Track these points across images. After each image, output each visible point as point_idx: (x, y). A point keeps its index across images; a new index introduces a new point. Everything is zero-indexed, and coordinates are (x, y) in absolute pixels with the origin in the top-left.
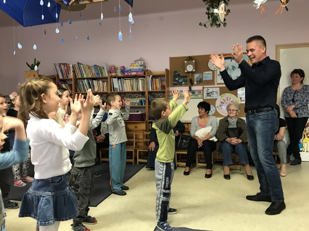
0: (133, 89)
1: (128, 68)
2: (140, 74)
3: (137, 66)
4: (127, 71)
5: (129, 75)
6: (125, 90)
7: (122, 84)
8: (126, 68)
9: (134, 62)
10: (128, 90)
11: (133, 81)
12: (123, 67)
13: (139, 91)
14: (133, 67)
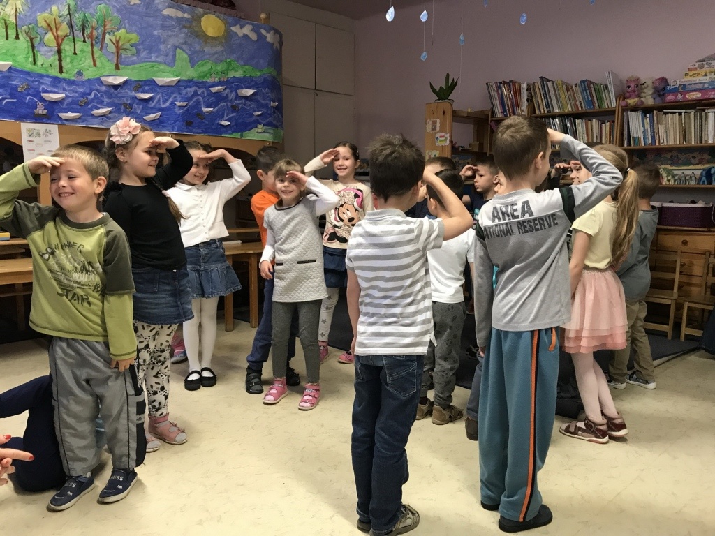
0: (685, 139)
1: (678, 81)
2: (712, 96)
3: (706, 75)
4: (675, 91)
5: (679, 101)
6: (661, 141)
7: (655, 126)
9: (697, 64)
10: (671, 143)
11: (690, 118)
12: (663, 80)
13: (704, 144)
14: (692, 78)
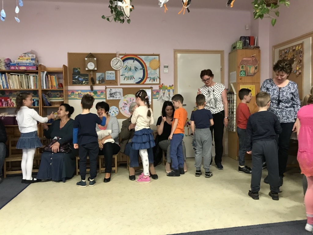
0: (21, 87)
1: (15, 61)
2: (31, 69)
3: (27, 60)
4: (14, 65)
5: (17, 70)
6: (11, 87)
7: (8, 80)
8: (12, 61)
9: (23, 55)
10: (16, 88)
11: (22, 77)
12: (8, 59)
13: (30, 89)
14: (21, 61)
